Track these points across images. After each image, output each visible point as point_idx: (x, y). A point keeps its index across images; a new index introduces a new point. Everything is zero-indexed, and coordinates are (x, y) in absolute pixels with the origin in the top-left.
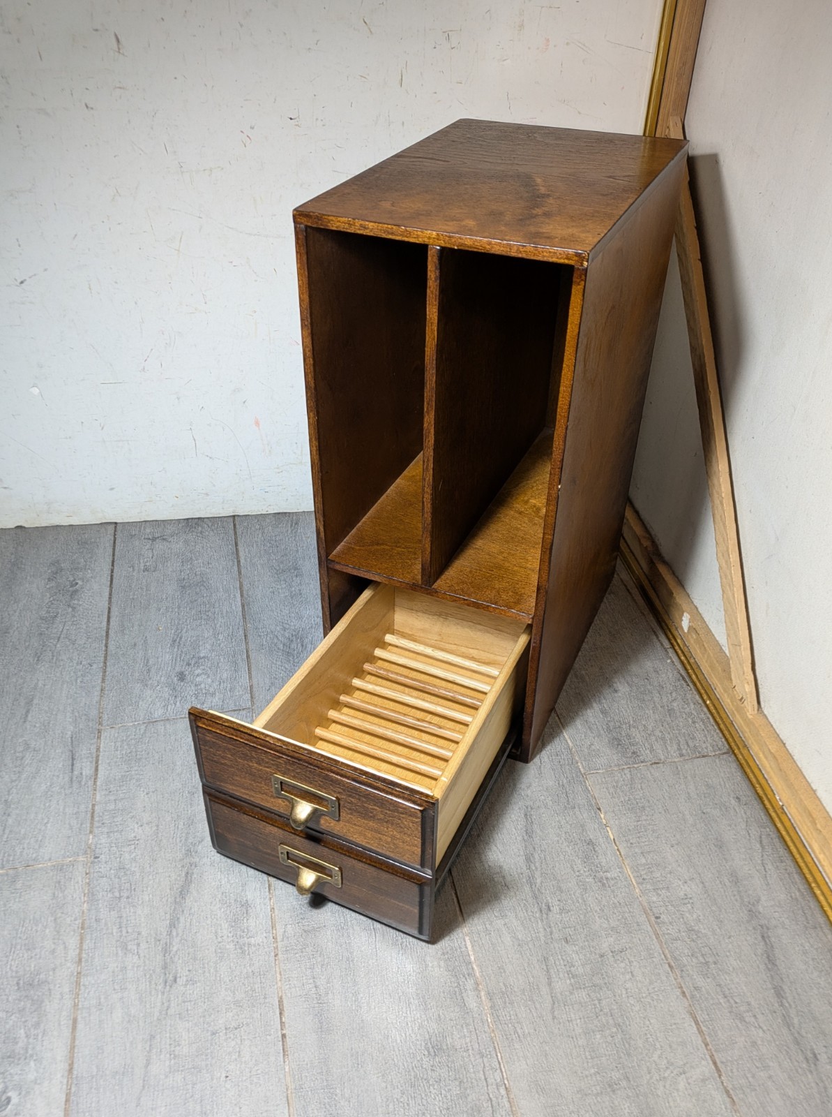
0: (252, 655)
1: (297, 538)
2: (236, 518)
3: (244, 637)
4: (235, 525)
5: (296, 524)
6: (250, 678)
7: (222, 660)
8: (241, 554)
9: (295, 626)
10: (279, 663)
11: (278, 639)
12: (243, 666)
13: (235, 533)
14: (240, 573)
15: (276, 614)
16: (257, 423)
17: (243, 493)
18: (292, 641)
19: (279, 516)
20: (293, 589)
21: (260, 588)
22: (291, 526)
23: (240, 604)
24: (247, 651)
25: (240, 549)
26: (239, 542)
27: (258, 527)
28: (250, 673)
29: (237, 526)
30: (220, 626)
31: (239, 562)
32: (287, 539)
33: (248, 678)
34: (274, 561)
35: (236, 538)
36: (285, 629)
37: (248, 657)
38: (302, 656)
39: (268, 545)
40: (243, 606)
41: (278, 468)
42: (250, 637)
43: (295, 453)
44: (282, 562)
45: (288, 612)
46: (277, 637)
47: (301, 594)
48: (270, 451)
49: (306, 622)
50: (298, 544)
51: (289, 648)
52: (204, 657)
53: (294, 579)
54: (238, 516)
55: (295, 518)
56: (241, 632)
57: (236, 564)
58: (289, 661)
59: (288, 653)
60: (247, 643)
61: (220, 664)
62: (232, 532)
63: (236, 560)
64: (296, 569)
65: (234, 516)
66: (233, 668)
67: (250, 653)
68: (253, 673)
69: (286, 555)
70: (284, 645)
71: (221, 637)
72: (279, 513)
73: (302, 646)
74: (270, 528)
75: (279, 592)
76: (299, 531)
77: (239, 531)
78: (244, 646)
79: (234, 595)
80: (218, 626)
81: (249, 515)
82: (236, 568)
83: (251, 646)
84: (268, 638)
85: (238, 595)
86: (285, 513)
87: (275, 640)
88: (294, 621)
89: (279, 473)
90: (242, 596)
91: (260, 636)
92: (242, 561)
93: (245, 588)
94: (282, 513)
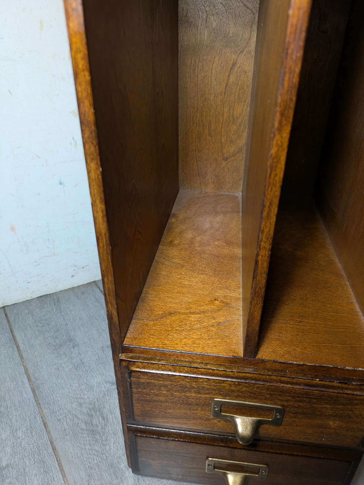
0: (59, 445)
1: (63, 313)
2: (6, 308)
3: (43, 427)
4: (6, 315)
5: (58, 302)
6: (64, 476)
7: (27, 462)
8: (18, 339)
9: (89, 398)
10: (88, 447)
11: (78, 418)
12: (52, 462)
13: (9, 322)
14: (21, 357)
15: (67, 390)
16: (13, 229)
17: (9, 287)
18: (92, 416)
19: (42, 298)
20: (75, 360)
21: (45, 367)
22: (55, 304)
23: (30, 389)
24: (52, 443)
25: (17, 334)
26: (14, 329)
27: (26, 311)
28: (62, 470)
29: (9, 315)
30: (17, 421)
31: (18, 347)
32: (54, 316)
33: (61, 477)
34: (50, 338)
35: (10, 326)
36: (80, 405)
37: (54, 449)
38: (107, 430)
39: (40, 325)
40: (33, 391)
41: (35, 262)
42: (50, 425)
43: (48, 248)
44: (57, 338)
45: (77, 385)
46: (76, 416)
47: (83, 363)
48: (27, 250)
49: (98, 390)
50: (66, 319)
51: (92, 424)
52: (7, 466)
53: (72, 350)
54: (7, 306)
55: (55, 297)
56: (39, 421)
57: (16, 349)
58: (97, 441)
59: (93, 431)
60: (48, 432)
61: (27, 469)
62: (5, 321)
63: (15, 346)
64: (71, 340)
65: (4, 307)
66: (42, 470)
67: (55, 443)
68: (66, 469)
69: (58, 330)
70: (86, 423)
71: (20, 433)
72: (41, 296)
73: (103, 418)
74: (38, 310)
75: (63, 368)
76: (62, 307)
77: (11, 318)
78: (46, 438)
79: (22, 382)
80: (14, 420)
81: (16, 303)
82: (16, 353)
83: (55, 435)
84: (68, 420)
85: (26, 381)
86: (46, 295)
87: (76, 420)
88: (86, 393)
89: (37, 265)
90: (29, 380)
91: (59, 420)
92: (21, 346)
93: (31, 371)
94: (44, 296)
